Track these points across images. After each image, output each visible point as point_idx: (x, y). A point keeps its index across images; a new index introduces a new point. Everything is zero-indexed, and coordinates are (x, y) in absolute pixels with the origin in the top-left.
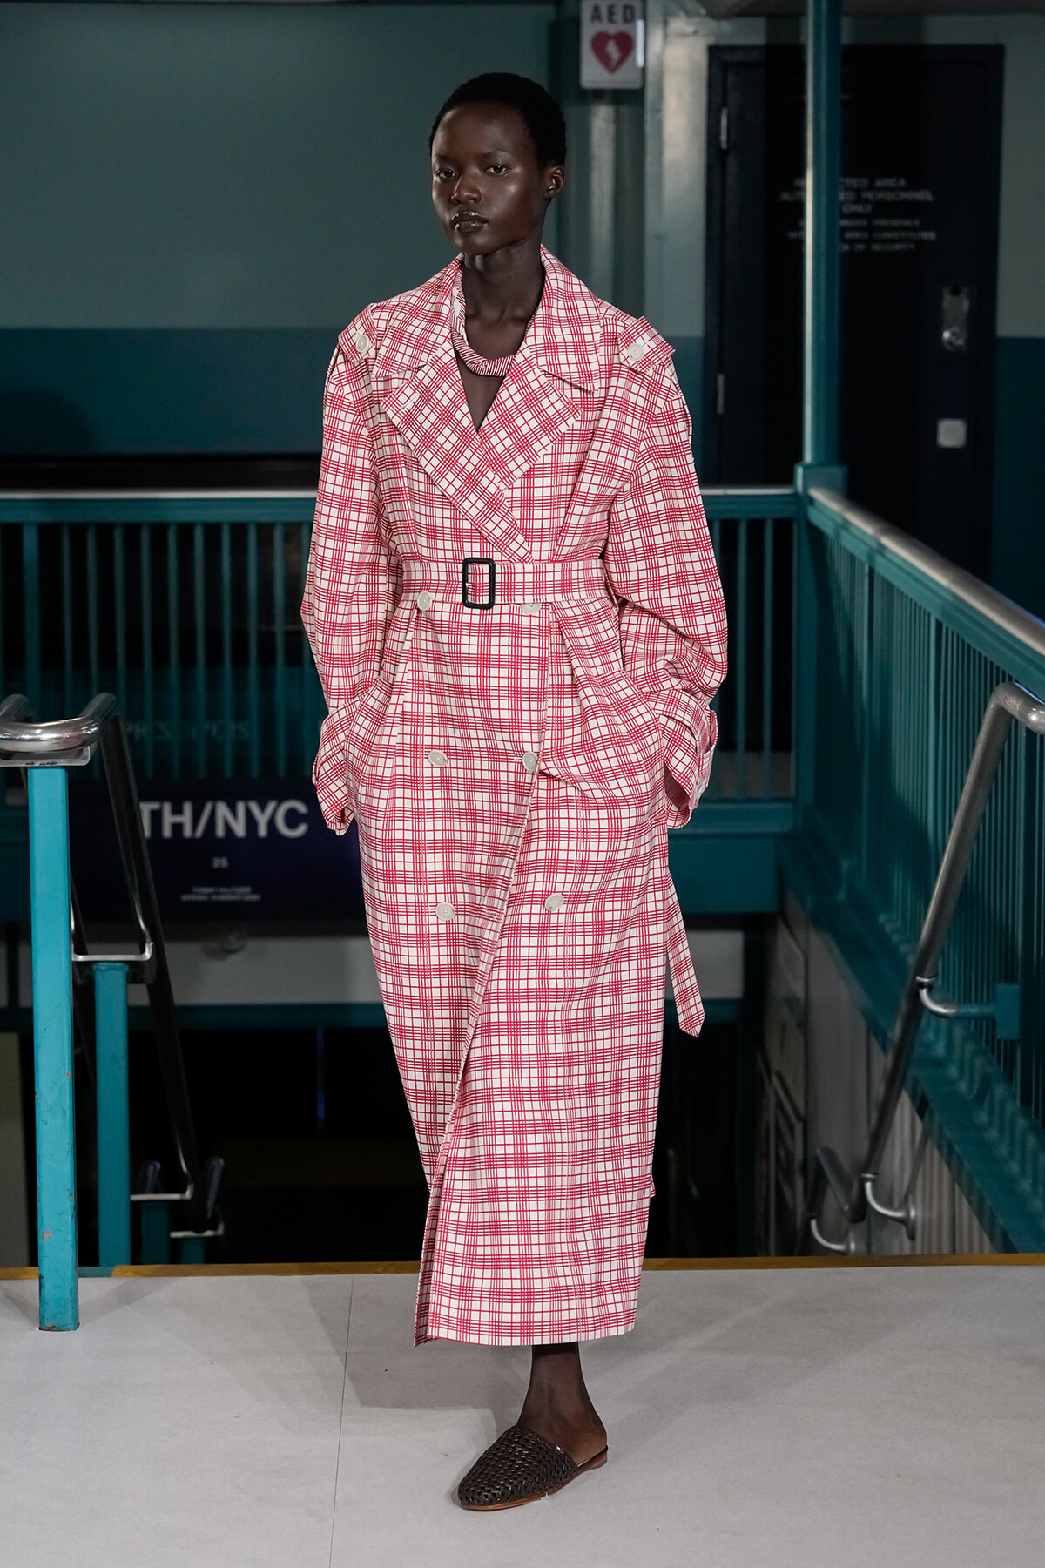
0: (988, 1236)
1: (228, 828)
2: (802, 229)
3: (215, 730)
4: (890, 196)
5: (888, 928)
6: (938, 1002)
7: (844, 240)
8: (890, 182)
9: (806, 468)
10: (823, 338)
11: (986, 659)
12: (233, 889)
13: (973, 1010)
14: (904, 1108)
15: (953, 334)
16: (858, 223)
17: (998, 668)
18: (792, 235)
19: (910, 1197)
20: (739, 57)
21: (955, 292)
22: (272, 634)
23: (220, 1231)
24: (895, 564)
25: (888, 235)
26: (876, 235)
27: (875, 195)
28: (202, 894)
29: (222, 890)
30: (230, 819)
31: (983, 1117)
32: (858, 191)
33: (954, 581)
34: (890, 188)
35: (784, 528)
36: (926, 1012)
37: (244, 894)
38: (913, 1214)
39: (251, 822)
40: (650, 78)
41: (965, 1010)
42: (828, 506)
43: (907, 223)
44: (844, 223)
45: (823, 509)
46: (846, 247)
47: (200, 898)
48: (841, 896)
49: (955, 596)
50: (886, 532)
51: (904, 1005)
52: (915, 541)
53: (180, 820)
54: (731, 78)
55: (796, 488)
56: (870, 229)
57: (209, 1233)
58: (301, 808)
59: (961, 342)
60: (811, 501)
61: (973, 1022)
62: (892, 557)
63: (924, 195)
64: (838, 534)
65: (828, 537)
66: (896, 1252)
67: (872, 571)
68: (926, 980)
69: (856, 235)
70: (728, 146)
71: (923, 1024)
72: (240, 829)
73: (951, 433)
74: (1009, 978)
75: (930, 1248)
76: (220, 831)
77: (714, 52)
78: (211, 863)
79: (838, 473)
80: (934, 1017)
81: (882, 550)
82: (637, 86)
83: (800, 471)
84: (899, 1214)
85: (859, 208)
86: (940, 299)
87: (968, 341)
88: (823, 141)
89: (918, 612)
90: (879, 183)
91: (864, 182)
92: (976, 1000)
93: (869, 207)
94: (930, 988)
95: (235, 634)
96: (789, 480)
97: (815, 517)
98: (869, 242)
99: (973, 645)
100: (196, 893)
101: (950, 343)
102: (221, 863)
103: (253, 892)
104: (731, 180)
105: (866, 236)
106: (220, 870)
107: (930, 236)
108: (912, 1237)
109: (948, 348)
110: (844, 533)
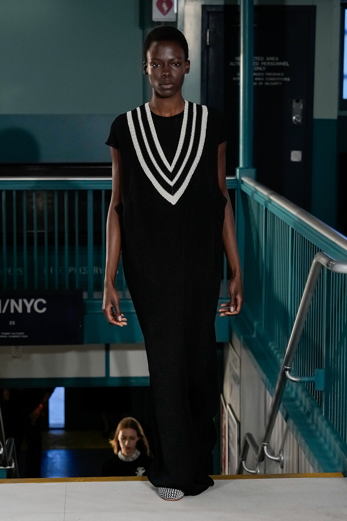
0: (312, 466)
1: (15, 309)
2: (239, 76)
3: (10, 271)
4: (272, 64)
5: (273, 348)
6: (293, 376)
7: (255, 81)
8: (272, 58)
9: (240, 169)
10: (247, 119)
11: (311, 243)
12: (17, 333)
13: (306, 379)
14: (279, 417)
15: (297, 117)
16: (259, 74)
17: (316, 247)
18: (234, 79)
19: (281, 452)
20: (214, 9)
21: (297, 101)
22: (33, 233)
23: (13, 466)
24: (276, 207)
25: (271, 79)
26: (266, 79)
27: (266, 64)
28: (5, 335)
29: (13, 333)
31: (310, 421)
32: (260, 62)
33: (299, 213)
34: (272, 61)
35: (232, 192)
36: (288, 380)
37: (21, 335)
38: (282, 458)
39: (24, 307)
40: (179, 17)
41: (303, 379)
42: (249, 184)
43: (279, 74)
44: (255, 74)
45: (247, 186)
46: (255, 84)
47: (4, 337)
48: (254, 336)
49: (299, 219)
50: (272, 194)
51: (279, 377)
52: (283, 197)
54: (211, 18)
55: (237, 177)
56: (265, 77)
57: (8, 467)
58: (44, 302)
59: (300, 121)
60: (242, 182)
61: (306, 383)
62: (274, 204)
63: (285, 64)
64: (253, 195)
65: (249, 196)
66: (276, 473)
67: (266, 209)
68: (288, 368)
69: (259, 79)
70: (210, 44)
71: (287, 385)
72: (20, 310)
73: (296, 156)
74: (320, 367)
75: (289, 471)
76: (12, 311)
77: (204, 7)
78: (9, 323)
79: (253, 171)
80: (291, 381)
81: (270, 201)
82: (174, 20)
83: (238, 170)
84: (277, 459)
85: (260, 69)
86: (292, 104)
87: (302, 120)
88: (247, 42)
89: (285, 225)
90: (268, 59)
91: (262, 59)
92: (307, 376)
93: (264, 68)
94: (290, 370)
95: (18, 234)
96: (234, 174)
97: (244, 188)
98: (264, 81)
99: (306, 238)
100: (3, 335)
101: (295, 121)
102: (12, 323)
103: (25, 334)
104: (211, 57)
105: (263, 79)
106: (12, 325)
107: (289, 79)
108: (282, 467)
109: (295, 123)
110: (255, 195)
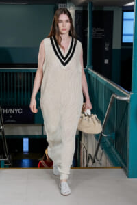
6: (105, 135)
8: (99, 28)
9: (88, 66)
10: (90, 49)
18: (86, 35)
20: (79, 12)
22: (18, 87)
23: (11, 164)
24: (99, 78)
29: (11, 120)
30: (12, 111)
31: (110, 150)
33: (107, 80)
39: (15, 111)
42: (90, 71)
43: (101, 34)
46: (93, 37)
50: (98, 74)
51: (100, 135)
53: (6, 111)
54: (78, 15)
55: (86, 68)
56: (96, 35)
58: (22, 110)
60: (88, 70)
61: (109, 137)
63: (103, 30)
65: (90, 75)
67: (96, 79)
68: (103, 132)
71: (103, 138)
74: (113, 132)
75: (103, 166)
76: (11, 113)
78: (10, 117)
79: (92, 66)
86: (105, 44)
87: (109, 49)
88: (90, 23)
91: (95, 28)
93: (96, 32)
100: (8, 121)
103: (15, 120)
109: (106, 50)
110: (93, 74)
